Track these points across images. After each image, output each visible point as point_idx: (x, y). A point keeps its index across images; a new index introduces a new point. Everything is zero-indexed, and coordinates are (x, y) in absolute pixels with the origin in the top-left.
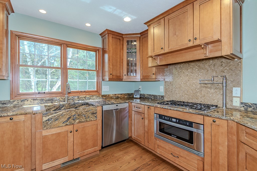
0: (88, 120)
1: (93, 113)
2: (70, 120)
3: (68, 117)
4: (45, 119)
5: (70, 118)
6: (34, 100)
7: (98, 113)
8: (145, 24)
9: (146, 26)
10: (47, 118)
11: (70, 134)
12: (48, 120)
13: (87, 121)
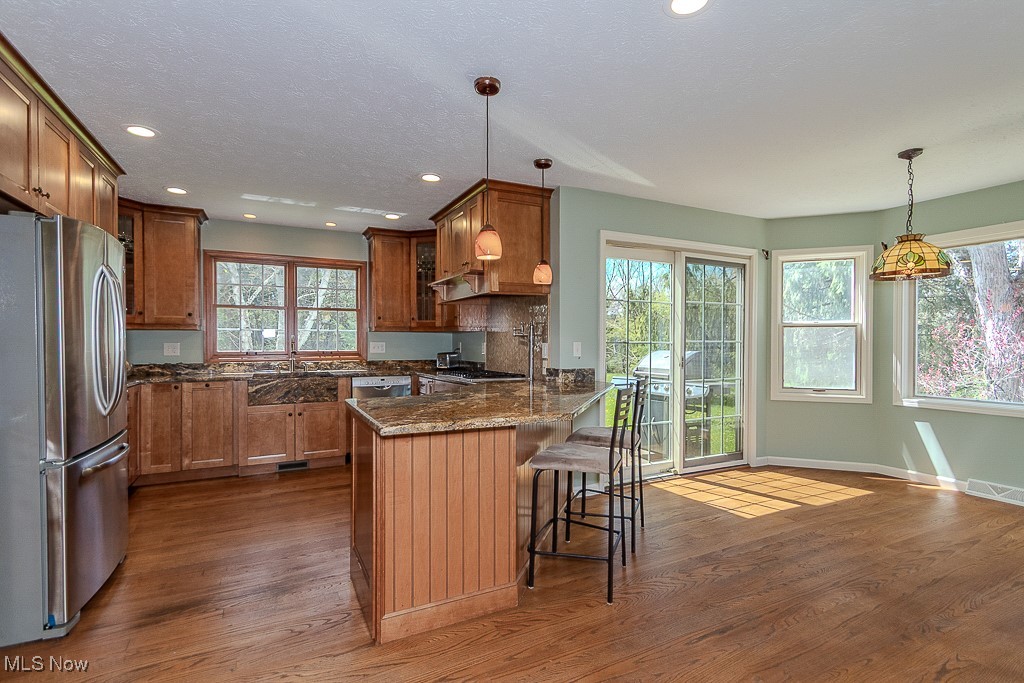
0: (320, 399)
1: (329, 389)
2: (290, 395)
3: (286, 390)
4: (252, 389)
5: (289, 392)
6: (238, 365)
7: (340, 389)
8: (431, 219)
9: (433, 222)
10: (255, 388)
11: (288, 419)
12: (256, 391)
13: (318, 401)
